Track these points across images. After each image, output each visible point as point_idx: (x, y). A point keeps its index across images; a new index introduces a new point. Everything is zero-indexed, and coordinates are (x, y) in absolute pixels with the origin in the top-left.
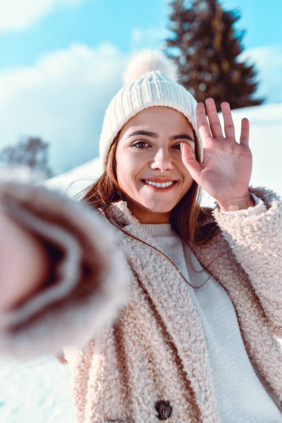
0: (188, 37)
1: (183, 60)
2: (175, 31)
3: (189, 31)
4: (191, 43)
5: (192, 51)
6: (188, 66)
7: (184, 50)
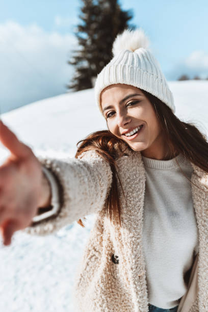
0: (94, 26)
1: (89, 43)
2: (84, 20)
3: (95, 22)
4: (96, 31)
5: (96, 37)
6: (92, 47)
7: (90, 35)
